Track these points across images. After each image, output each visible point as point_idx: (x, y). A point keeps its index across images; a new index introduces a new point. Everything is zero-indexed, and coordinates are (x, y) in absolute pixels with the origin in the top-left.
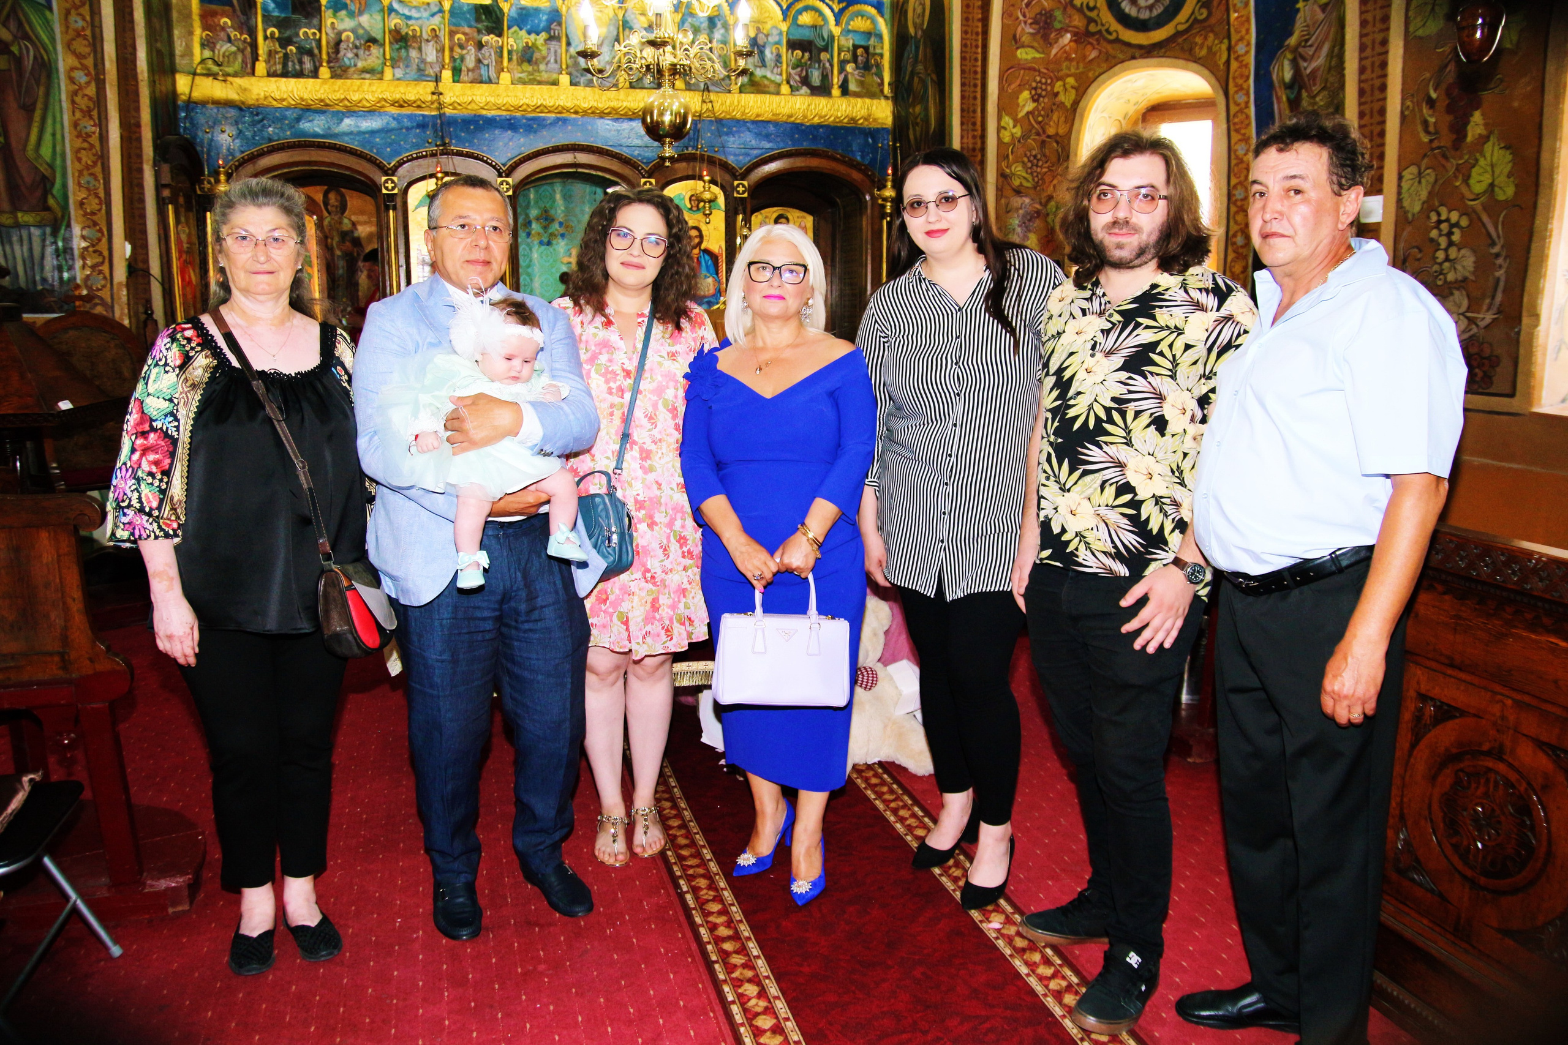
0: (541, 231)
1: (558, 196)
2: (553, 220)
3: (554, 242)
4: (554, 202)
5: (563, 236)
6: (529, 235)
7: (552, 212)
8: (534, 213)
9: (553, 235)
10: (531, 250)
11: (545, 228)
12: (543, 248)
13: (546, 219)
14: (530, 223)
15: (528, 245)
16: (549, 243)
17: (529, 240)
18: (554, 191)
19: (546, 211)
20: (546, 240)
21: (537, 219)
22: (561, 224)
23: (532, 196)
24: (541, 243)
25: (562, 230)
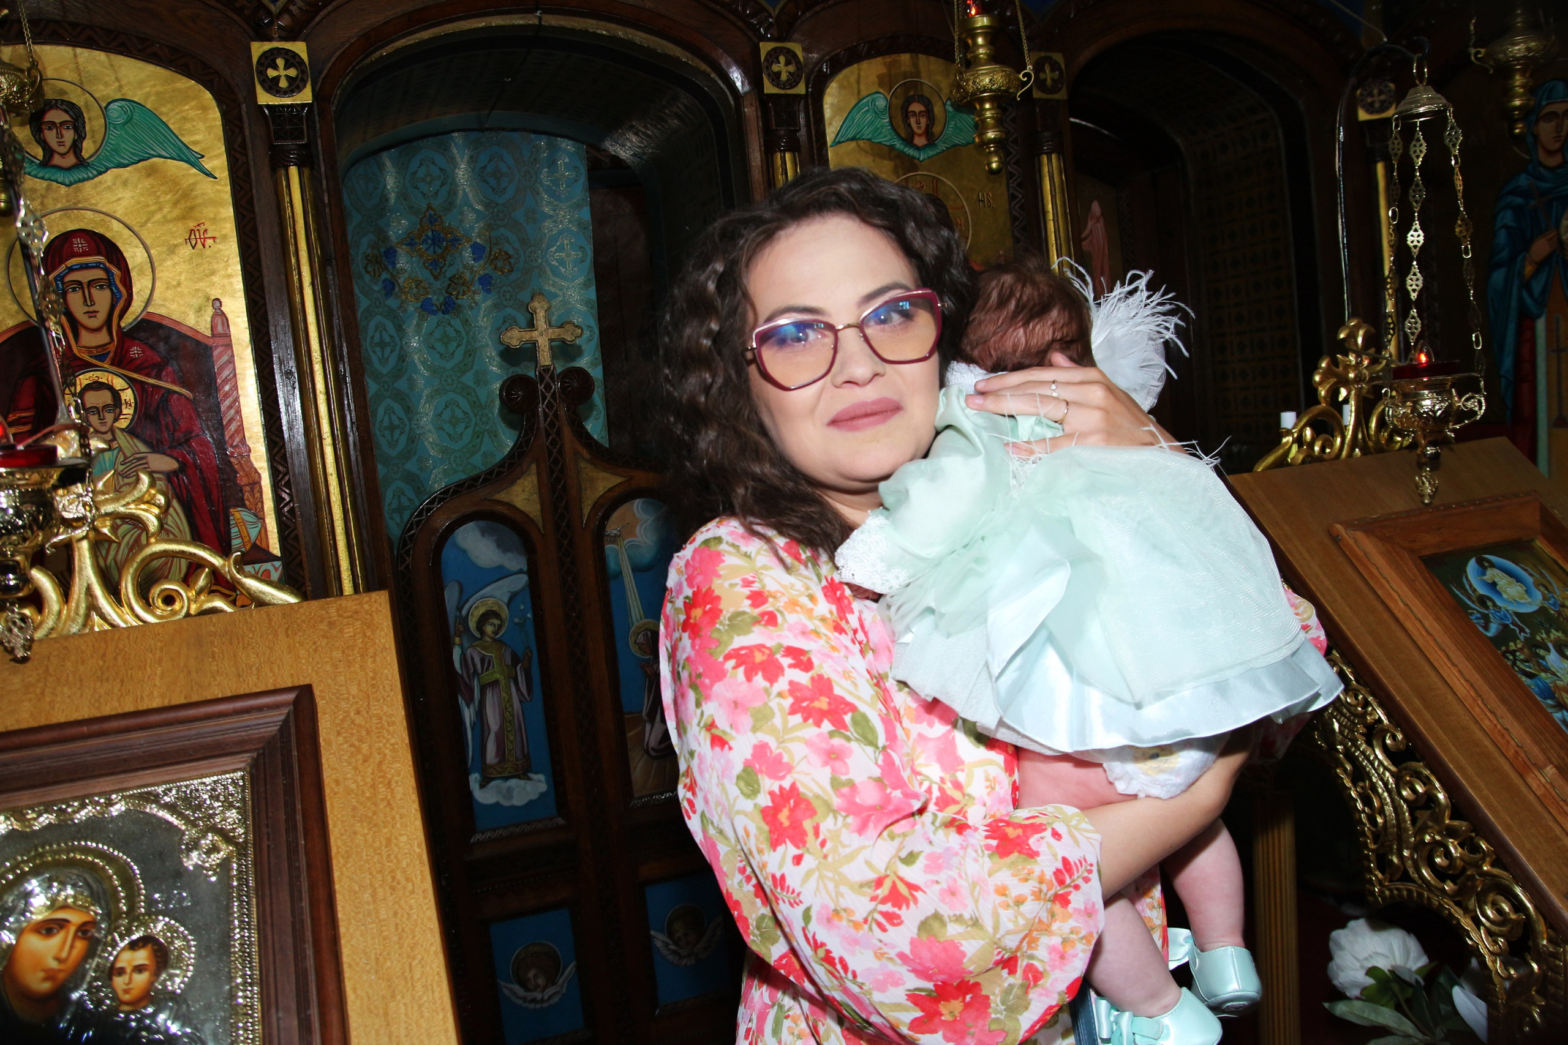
0: (424, 275)
1: (462, 173)
2: (455, 241)
3: (464, 300)
4: (453, 192)
5: (486, 282)
6: (390, 287)
7: (449, 220)
8: (399, 227)
9: (456, 283)
10: (400, 328)
11: (435, 266)
12: (433, 319)
13: (436, 241)
14: (391, 254)
15: (391, 314)
16: (449, 307)
17: (392, 302)
18: (452, 161)
19: (434, 219)
20: (437, 299)
21: (410, 241)
22: (478, 251)
23: (391, 182)
24: (426, 308)
25: (480, 268)
